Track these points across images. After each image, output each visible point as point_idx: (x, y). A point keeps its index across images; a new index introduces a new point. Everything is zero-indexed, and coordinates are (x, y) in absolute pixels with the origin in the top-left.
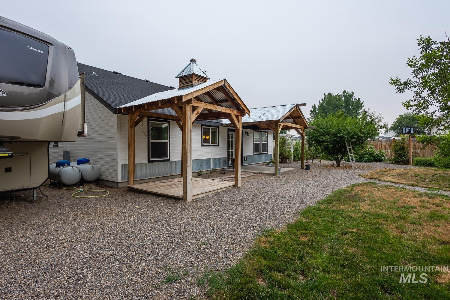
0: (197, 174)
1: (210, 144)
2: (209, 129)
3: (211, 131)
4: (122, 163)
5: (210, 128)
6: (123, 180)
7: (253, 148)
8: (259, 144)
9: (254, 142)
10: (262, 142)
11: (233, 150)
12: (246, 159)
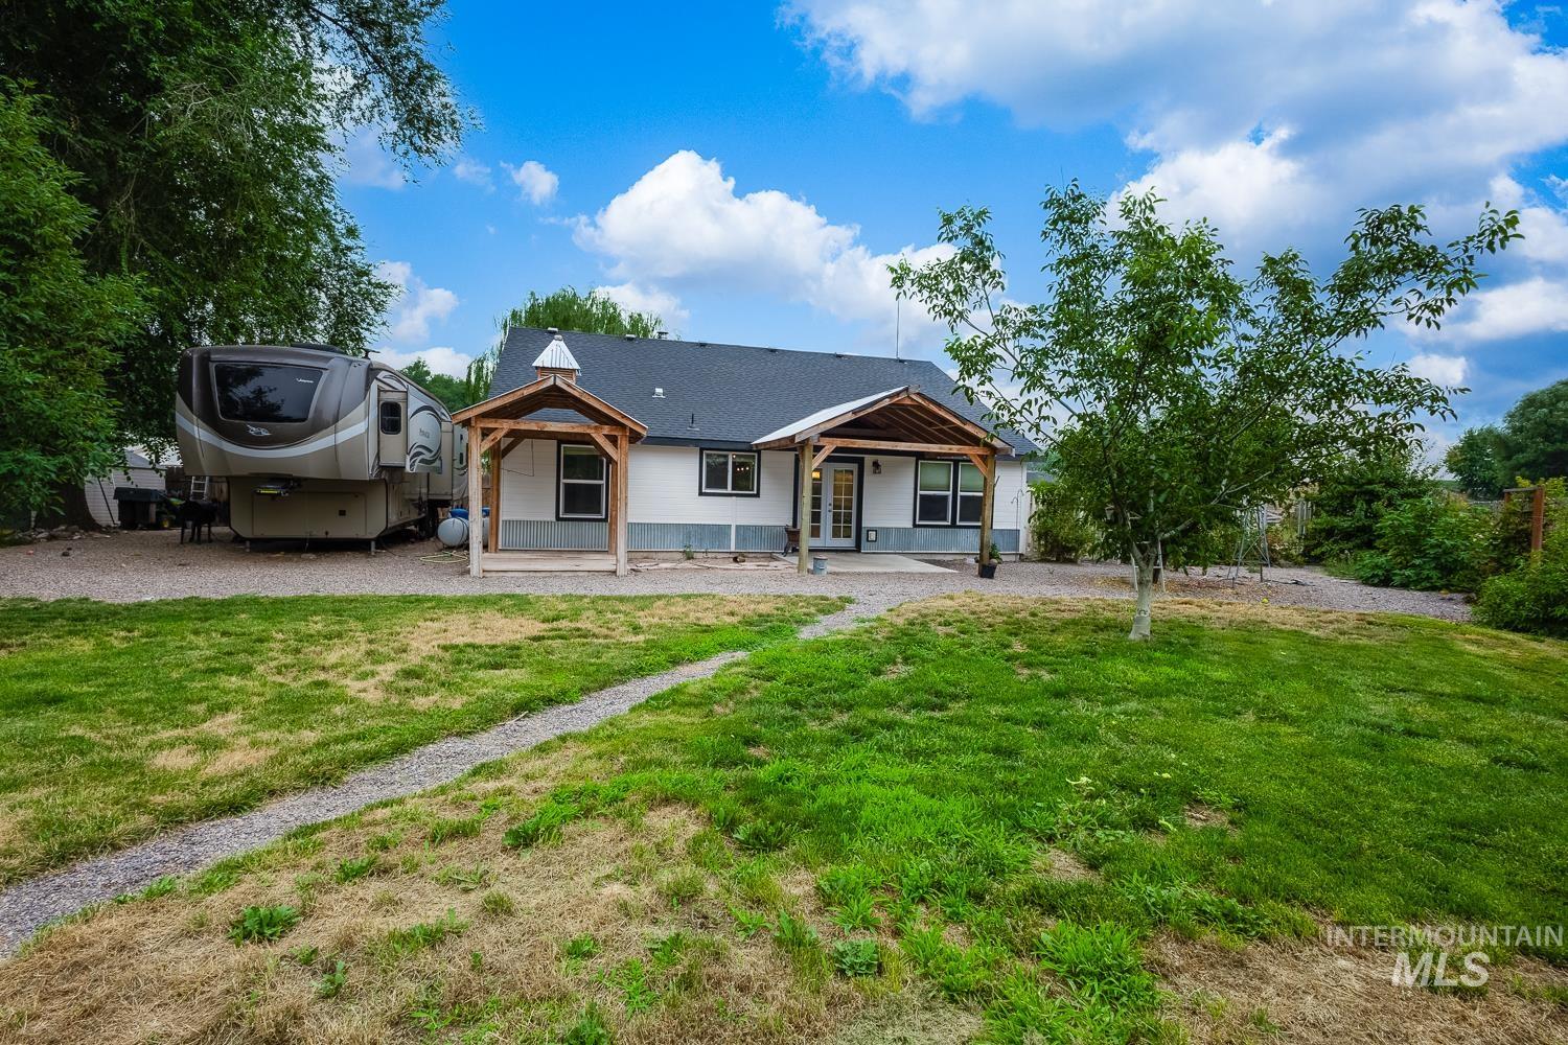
0: (684, 555)
1: (729, 491)
2: (726, 457)
3: (734, 462)
5: (730, 454)
7: (912, 507)
8: (946, 497)
9: (919, 492)
10: (960, 493)
11: (823, 510)
12: (872, 536)
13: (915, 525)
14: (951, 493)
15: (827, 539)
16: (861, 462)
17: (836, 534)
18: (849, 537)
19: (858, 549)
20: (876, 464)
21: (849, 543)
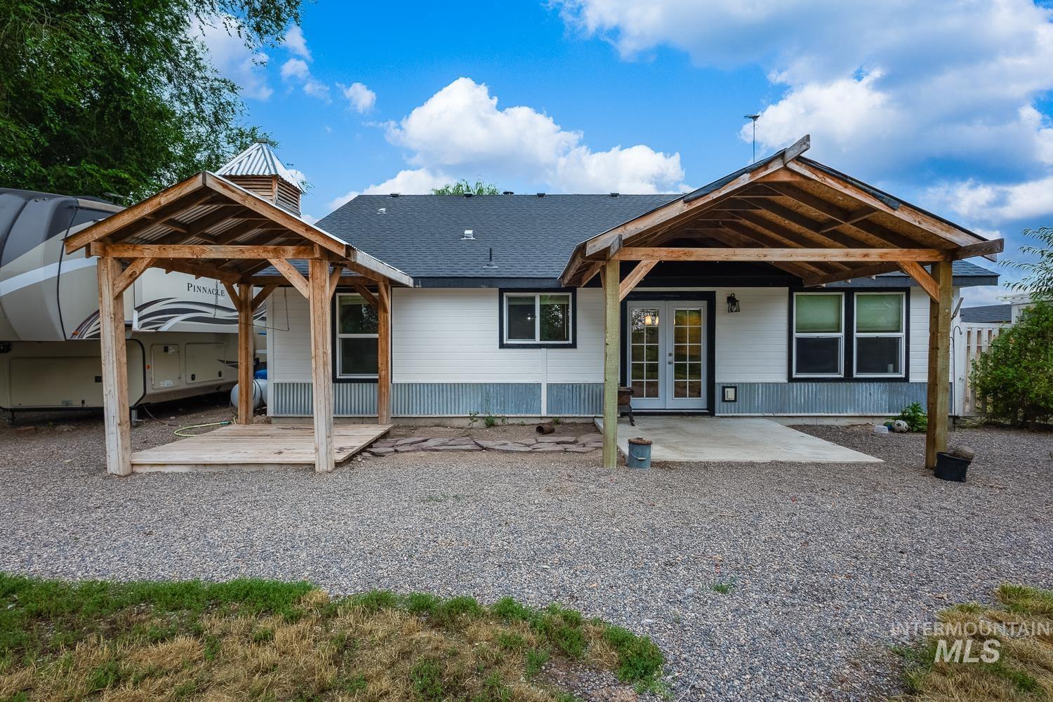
0: (484, 421)
1: (537, 341)
2: (533, 299)
3: (541, 305)
4: (277, 381)
5: (537, 296)
6: (278, 413)
7: (785, 355)
8: (836, 340)
9: (796, 335)
10: (856, 335)
11: (660, 362)
12: (730, 394)
13: (791, 379)
14: (842, 335)
15: (667, 399)
16: (710, 299)
17: (679, 392)
18: (699, 395)
19: (710, 411)
20: (732, 300)
21: (698, 403)
